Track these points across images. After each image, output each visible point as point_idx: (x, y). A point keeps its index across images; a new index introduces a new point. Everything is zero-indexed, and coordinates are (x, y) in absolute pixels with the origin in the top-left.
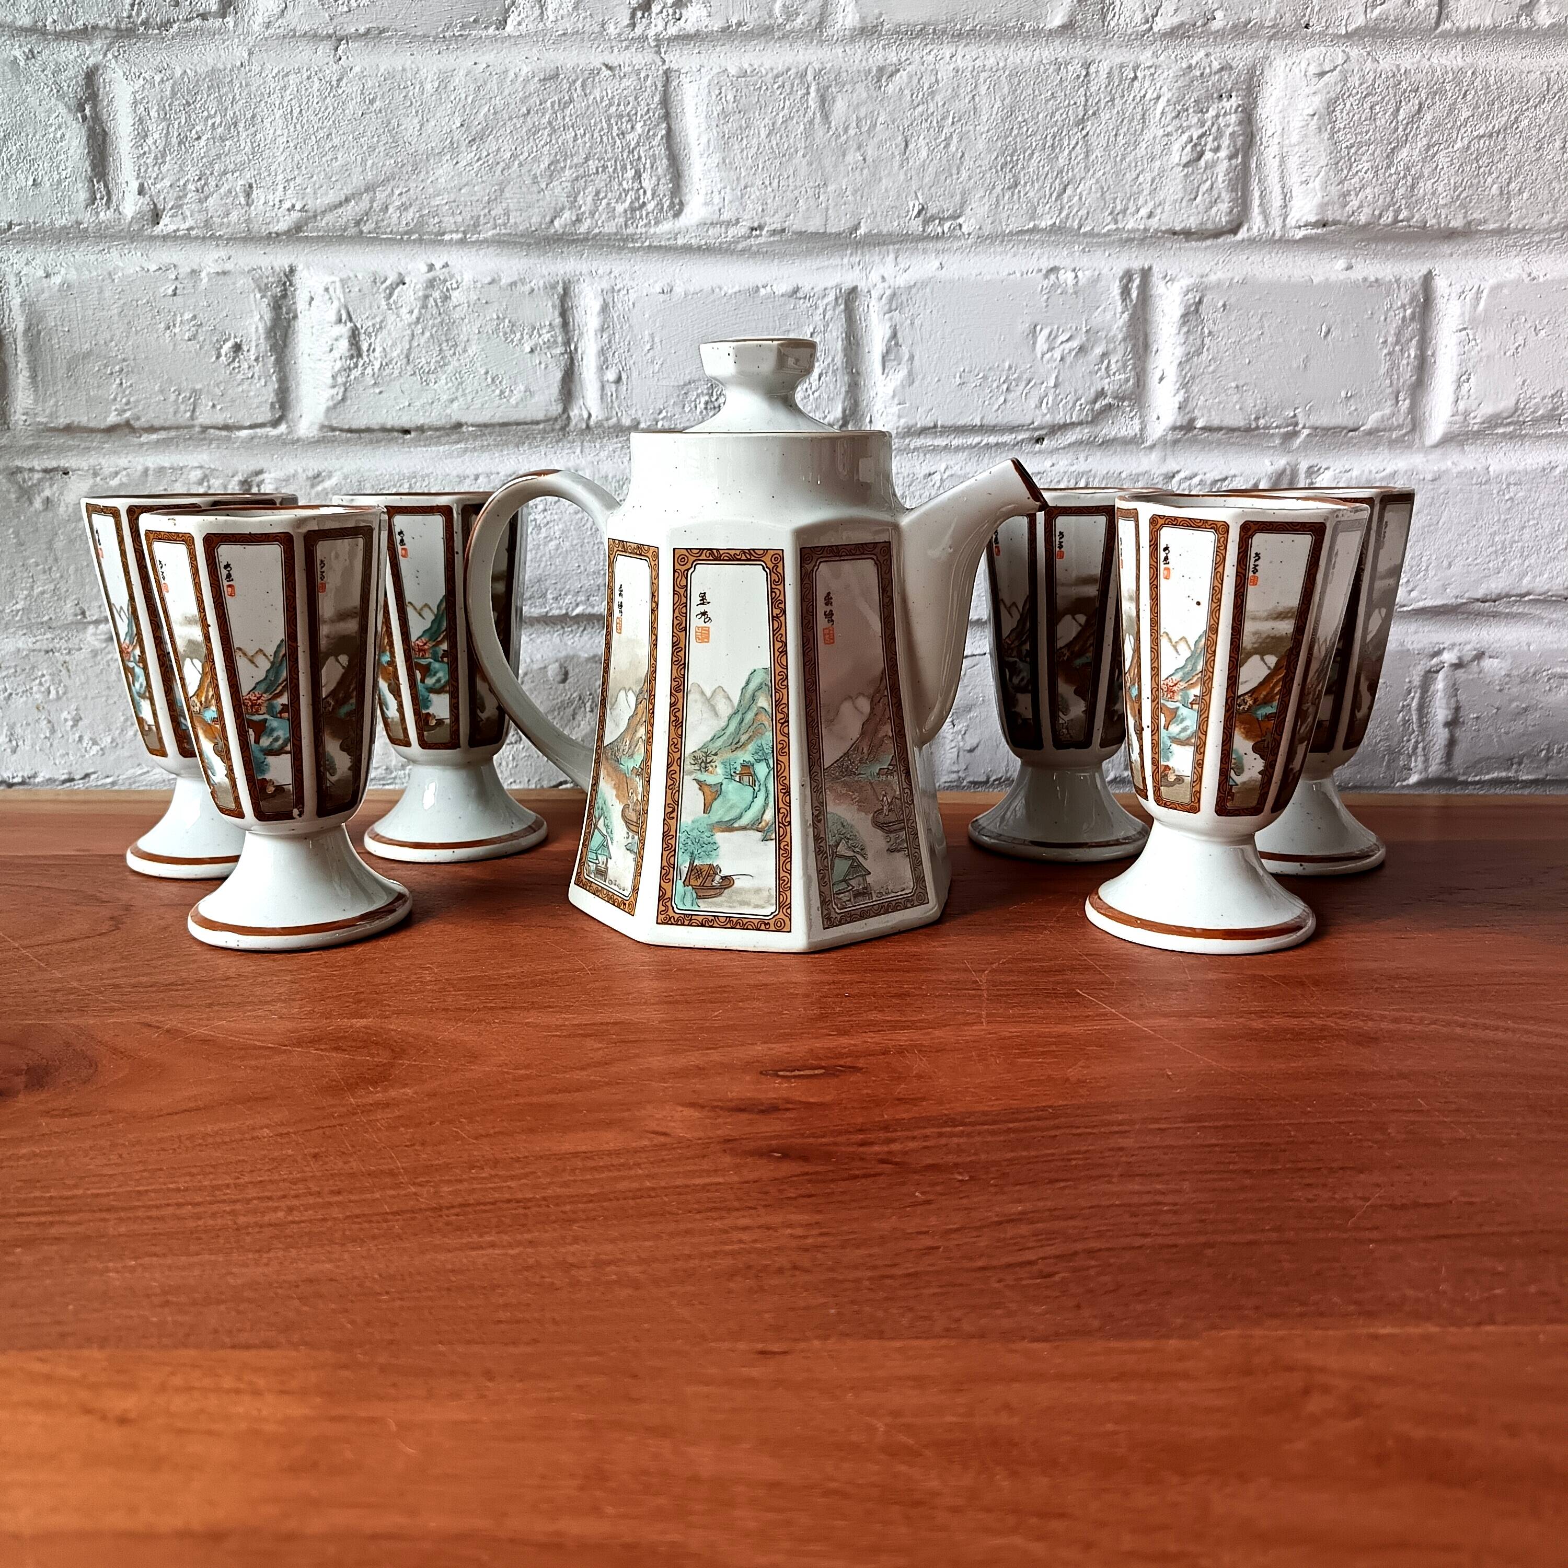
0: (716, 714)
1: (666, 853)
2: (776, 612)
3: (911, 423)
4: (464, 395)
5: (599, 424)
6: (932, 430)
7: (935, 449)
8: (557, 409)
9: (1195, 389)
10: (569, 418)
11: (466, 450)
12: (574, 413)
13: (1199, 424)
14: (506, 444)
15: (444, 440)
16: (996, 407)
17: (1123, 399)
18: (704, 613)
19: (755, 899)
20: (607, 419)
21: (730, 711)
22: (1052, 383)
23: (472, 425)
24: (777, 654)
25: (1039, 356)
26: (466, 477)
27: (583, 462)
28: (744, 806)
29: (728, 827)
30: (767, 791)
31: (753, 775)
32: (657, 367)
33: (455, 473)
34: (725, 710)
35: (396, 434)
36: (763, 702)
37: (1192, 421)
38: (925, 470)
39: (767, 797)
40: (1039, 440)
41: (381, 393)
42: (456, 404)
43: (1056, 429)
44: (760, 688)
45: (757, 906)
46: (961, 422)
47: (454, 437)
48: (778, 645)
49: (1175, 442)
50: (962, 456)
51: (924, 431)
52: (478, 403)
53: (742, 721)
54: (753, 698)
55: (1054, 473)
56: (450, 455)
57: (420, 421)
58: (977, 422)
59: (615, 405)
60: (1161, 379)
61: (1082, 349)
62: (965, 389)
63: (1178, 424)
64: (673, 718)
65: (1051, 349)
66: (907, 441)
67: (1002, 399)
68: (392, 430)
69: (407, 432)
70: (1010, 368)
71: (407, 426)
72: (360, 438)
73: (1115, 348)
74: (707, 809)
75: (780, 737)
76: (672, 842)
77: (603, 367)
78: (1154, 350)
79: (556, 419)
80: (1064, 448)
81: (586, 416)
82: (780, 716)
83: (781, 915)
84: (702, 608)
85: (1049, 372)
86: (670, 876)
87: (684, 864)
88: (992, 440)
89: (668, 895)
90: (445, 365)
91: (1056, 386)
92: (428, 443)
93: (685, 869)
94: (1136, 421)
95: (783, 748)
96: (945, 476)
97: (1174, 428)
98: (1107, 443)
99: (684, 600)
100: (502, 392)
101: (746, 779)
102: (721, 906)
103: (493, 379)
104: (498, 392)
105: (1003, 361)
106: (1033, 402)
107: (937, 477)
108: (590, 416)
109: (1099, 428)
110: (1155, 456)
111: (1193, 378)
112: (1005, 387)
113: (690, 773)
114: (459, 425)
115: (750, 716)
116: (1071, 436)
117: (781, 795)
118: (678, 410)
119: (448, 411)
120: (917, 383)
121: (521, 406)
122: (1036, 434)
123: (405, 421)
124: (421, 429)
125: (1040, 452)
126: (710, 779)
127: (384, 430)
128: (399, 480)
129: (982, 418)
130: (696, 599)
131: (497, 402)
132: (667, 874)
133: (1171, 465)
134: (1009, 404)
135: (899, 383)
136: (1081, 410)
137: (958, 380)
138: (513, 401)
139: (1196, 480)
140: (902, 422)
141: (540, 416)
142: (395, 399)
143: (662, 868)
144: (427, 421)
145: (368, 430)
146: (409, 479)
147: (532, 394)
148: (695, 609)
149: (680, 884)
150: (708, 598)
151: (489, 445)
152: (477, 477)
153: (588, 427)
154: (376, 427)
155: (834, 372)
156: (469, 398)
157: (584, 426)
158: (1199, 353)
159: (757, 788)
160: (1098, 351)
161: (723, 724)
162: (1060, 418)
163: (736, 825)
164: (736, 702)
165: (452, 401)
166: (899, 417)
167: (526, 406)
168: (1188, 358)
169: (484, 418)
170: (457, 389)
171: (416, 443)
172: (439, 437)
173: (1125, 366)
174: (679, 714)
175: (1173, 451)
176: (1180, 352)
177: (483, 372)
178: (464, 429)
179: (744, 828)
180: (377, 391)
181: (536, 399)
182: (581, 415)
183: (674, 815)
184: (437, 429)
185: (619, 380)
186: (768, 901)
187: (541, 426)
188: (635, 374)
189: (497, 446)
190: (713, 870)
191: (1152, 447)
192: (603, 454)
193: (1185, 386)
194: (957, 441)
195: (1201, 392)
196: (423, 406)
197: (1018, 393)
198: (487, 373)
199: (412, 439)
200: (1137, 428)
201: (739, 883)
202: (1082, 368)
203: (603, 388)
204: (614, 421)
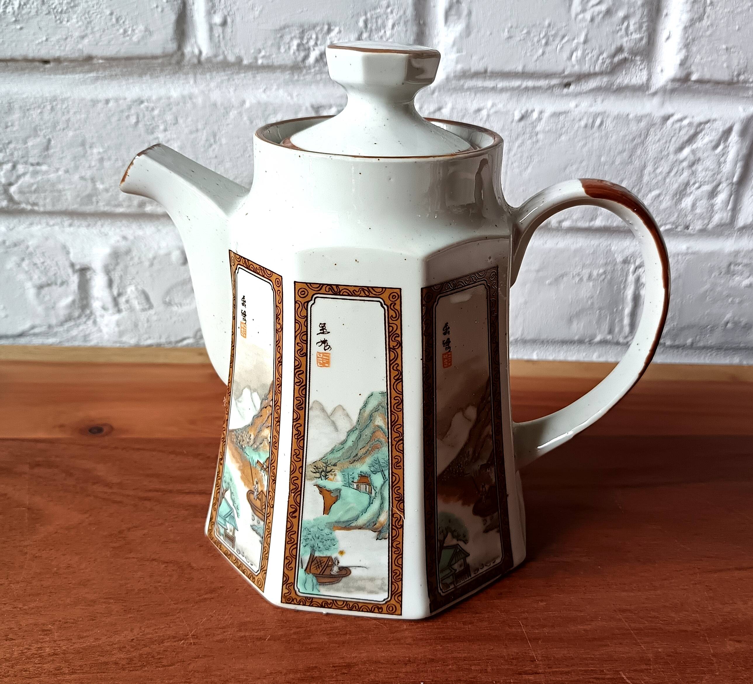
3: (466, 67)
4: (93, 33)
5: (209, 60)
6: (483, 74)
7: (484, 90)
8: (172, 46)
9: (694, 49)
10: (183, 55)
11: (97, 79)
12: (188, 50)
13: (694, 77)
14: (131, 74)
15: (79, 69)
16: (535, 57)
17: (636, 55)
20: (216, 56)
22: (582, 38)
23: (102, 58)
25: (573, 15)
26: (98, 101)
27: (196, 91)
32: (257, 13)
33: (89, 97)
35: (37, 64)
37: (688, 76)
38: (475, 106)
40: (568, 85)
41: (21, 29)
42: (86, 41)
43: (581, 77)
46: (508, 68)
47: (87, 67)
49: (673, 91)
50: (505, 96)
51: (476, 75)
52: (105, 39)
55: (576, 113)
56: (84, 82)
57: (57, 54)
58: (520, 69)
59: (222, 44)
60: (668, 38)
61: (609, 12)
62: (513, 42)
63: (678, 76)
65: (584, 11)
66: (462, 82)
67: (540, 51)
68: (33, 60)
69: (46, 62)
70: (549, 25)
71: (46, 57)
72: (7, 66)
73: (634, 12)
77: (211, 11)
78: (664, 13)
79: (172, 55)
80: (586, 93)
81: (196, 52)
85: (580, 31)
88: (530, 83)
90: (75, 6)
91: (585, 42)
92: (65, 71)
94: (645, 73)
96: (492, 111)
97: (674, 80)
98: (621, 90)
100: (125, 31)
103: (117, 20)
104: (121, 31)
105: (544, 20)
106: (565, 55)
107: (484, 113)
108: (200, 53)
109: (615, 77)
110: (656, 100)
111: (694, 40)
112: (544, 41)
114: (89, 59)
116: (593, 84)
118: (274, 50)
119: (80, 46)
120: (473, 36)
121: (142, 43)
122: (566, 81)
123: (44, 53)
124: (58, 60)
125: (567, 95)
127: (26, 60)
128: (42, 103)
129: (524, 67)
131: (121, 39)
133: (668, 109)
134: (547, 55)
135: (458, 34)
136: (603, 63)
137: (506, 34)
138: (135, 39)
139: (685, 122)
140: (459, 67)
141: (158, 51)
142: (34, 34)
144: (63, 54)
145: (13, 60)
146: (51, 101)
147: (151, 33)
151: (116, 75)
152: (107, 101)
153: (199, 62)
154: (20, 58)
155: (406, 23)
156: (98, 35)
157: (195, 61)
158: (700, 19)
160: (621, 14)
162: (586, 68)
165: (83, 37)
166: (457, 62)
167: (146, 44)
168: (692, 23)
169: (111, 51)
170: (87, 28)
171: (54, 71)
172: (74, 67)
173: (641, 27)
175: (670, 98)
176: (685, 17)
177: (108, 12)
178: (95, 61)
180: (18, 27)
181: (155, 37)
182: (193, 52)
184: (72, 61)
185: (224, 23)
187: (160, 61)
188: (238, 19)
189: (123, 75)
191: (655, 94)
192: (213, 85)
193: (687, 46)
194: (501, 84)
195: (699, 51)
196: (58, 41)
197: (554, 47)
198: (111, 14)
199: (51, 69)
200: (645, 78)
202: (607, 28)
203: (211, 29)
204: (221, 58)
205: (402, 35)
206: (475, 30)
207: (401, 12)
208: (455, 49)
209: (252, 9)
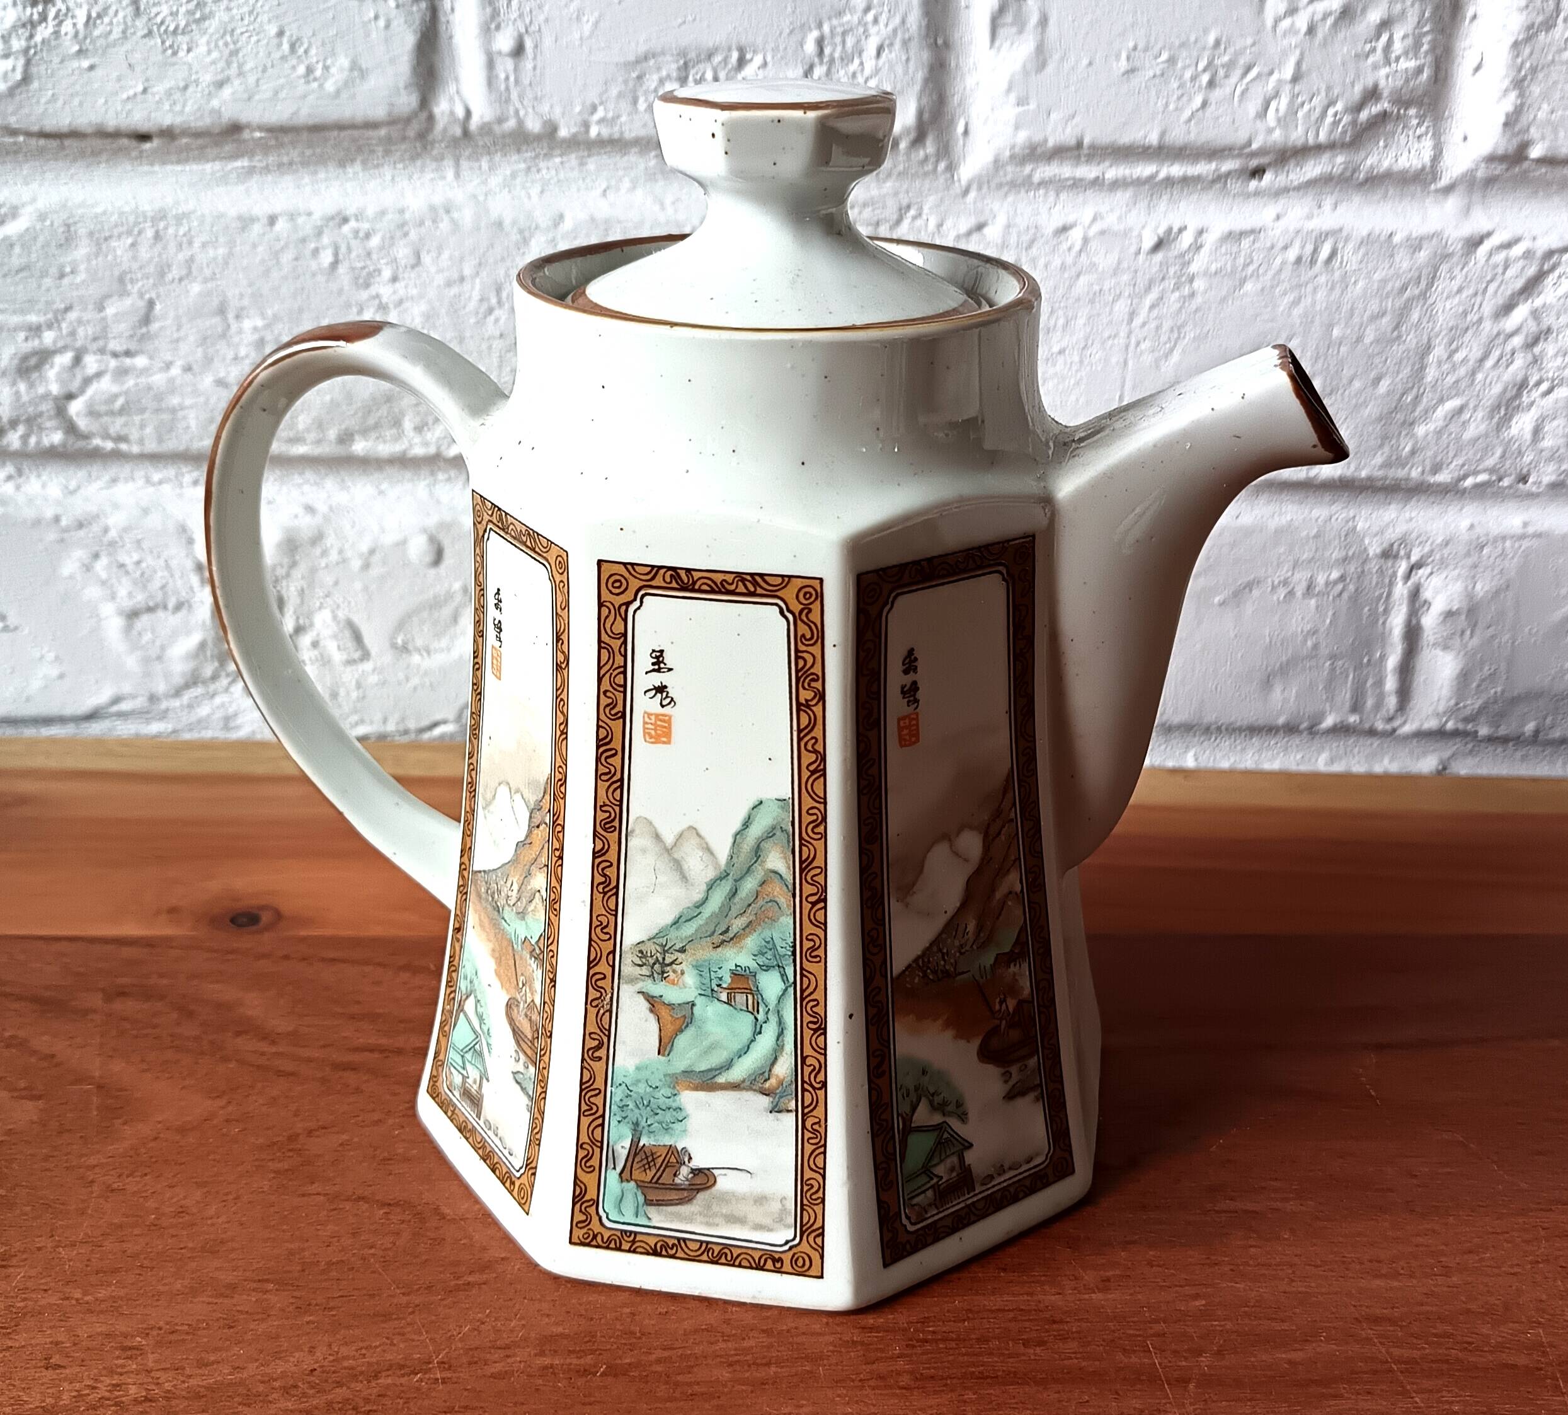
0: (684, 878)
1: (586, 1121)
2: (806, 695)
3: (1038, 138)
4: (241, 74)
5: (486, 129)
6: (1074, 151)
7: (1077, 185)
8: (408, 101)
9: (1536, 90)
10: (431, 118)
11: (251, 171)
12: (442, 108)
13: (1535, 152)
14: (321, 161)
15: (211, 152)
16: (1187, 113)
17: (1407, 104)
18: (661, 689)
19: (756, 1214)
20: (500, 120)
21: (711, 874)
22: (1288, 72)
23: (260, 128)
24: (806, 774)
25: (1269, 23)
26: (253, 220)
27: (458, 195)
28: (736, 1045)
29: (707, 1082)
30: (780, 1022)
31: (753, 991)
32: (587, 28)
33: (233, 212)
34: (700, 870)
35: (125, 142)
36: (777, 861)
37: (1524, 146)
38: (1057, 222)
39: (781, 1034)
40: (1258, 172)
41: (92, 68)
42: (227, 92)
43: (1287, 155)
44: (770, 834)
45: (759, 1227)
46: (1125, 139)
47: (228, 148)
48: (808, 758)
49: (1491, 182)
50: (1122, 197)
51: (1059, 153)
52: (266, 89)
53: (734, 893)
54: (758, 852)
55: (1278, 232)
56: (224, 179)
57: (167, 120)
58: (1153, 139)
59: (514, 95)
60: (1478, 68)
61: (1346, 14)
62: (1137, 80)
63: (1500, 151)
64: (599, 879)
65: (1292, 11)
66: (1028, 169)
67: (1198, 101)
68: (116, 134)
69: (144, 137)
70: (1217, 43)
71: (144, 127)
72: (62, 147)
73: (1403, 12)
74: (665, 1046)
75: (809, 929)
76: (598, 1100)
77: (490, 25)
78: (1469, 14)
79: (408, 120)
80: (1298, 188)
81: (460, 113)
82: (808, 889)
83: (805, 1247)
84: (657, 679)
85: (1285, 54)
86: (594, 1162)
87: (620, 1141)
88: (1176, 170)
89: (591, 1194)
90: (204, 18)
91: (1296, 79)
92: (184, 156)
93: (622, 1147)
94: (1428, 143)
95: (813, 949)
96: (1092, 232)
97: (1491, 159)
98: (1376, 182)
99: (619, 661)
100: (310, 70)
101: (740, 998)
102: (690, 1219)
103: (293, 47)
104: (301, 70)
105: (1206, 31)
106: (1253, 106)
107: (1076, 235)
108: (468, 113)
109: (1362, 154)
111: (1534, 70)
112: (1205, 78)
113: (632, 981)
114: (235, 129)
115: (749, 885)
116: (1313, 169)
117: (808, 1033)
118: (625, 106)
119: (215, 103)
120: (1050, 68)
121: (344, 95)
122: (1254, 163)
123: (138, 118)
124: (168, 134)
125: (1257, 193)
126: (672, 994)
127: (105, 135)
128: (137, 223)
129: (1163, 134)
130: (643, 661)
131: (302, 88)
132: (588, 1157)
133: (1480, 221)
134: (1210, 110)
135: (1018, 66)
136: (1336, 123)
137: (1123, 64)
138: (330, 86)
140: (1022, 137)
141: (380, 112)
142: (119, 79)
143: (579, 1146)
144: (178, 120)
145: (75, 134)
146: (153, 219)
147: (363, 74)
148: (643, 679)
149: (612, 1177)
150: (669, 660)
151: (291, 164)
152: (272, 220)
153: (466, 133)
154: (89, 130)
155: (905, 43)
156: (251, 79)
157: (458, 131)
158: (1549, 25)
159: (761, 1016)
160: (1374, 16)
161: (697, 895)
162: (1298, 135)
163: (721, 1079)
164: (723, 855)
165: (220, 84)
166: (1017, 127)
167: (353, 96)
168: (1531, 33)
169: (279, 114)
170: (229, 64)
171: (162, 158)
172: (202, 148)
173: (1417, 45)
174: (611, 872)
175: (1485, 198)
176: (1515, 24)
177: (273, 30)
178: (246, 135)
179: (735, 1087)
180: (85, 64)
181: (372, 82)
182: (452, 113)
183: (602, 1053)
184: (197, 134)
185: (519, 50)
186: (780, 1220)
187: (383, 132)
188: (548, 41)
189: (305, 164)
190: (676, 1157)
192: (495, 181)
193: (1519, 84)
194: (1113, 173)
195: (1545, 96)
196: (169, 93)
197: (1228, 90)
198: (281, 34)
199: (155, 151)
200: (1427, 155)
201: (725, 1183)
202: (1343, 48)
203: (490, 65)
204: (511, 124)
205: (900, 70)
206: (1056, 57)
207: (897, 20)
208: (1013, 97)
209: (578, 18)
